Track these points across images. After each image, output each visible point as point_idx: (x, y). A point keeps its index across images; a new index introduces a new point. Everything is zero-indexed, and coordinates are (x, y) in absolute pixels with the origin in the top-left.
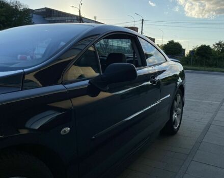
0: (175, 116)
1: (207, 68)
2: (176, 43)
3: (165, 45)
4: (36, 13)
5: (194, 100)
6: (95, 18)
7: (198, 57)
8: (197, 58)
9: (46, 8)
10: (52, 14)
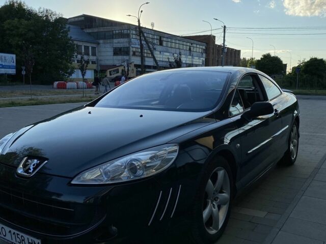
0: (292, 147)
1: (320, 92)
2: (274, 57)
3: (258, 61)
4: (70, 23)
5: (307, 133)
6: (153, 25)
7: (307, 75)
8: (305, 76)
9: (84, 16)
10: (94, 24)
